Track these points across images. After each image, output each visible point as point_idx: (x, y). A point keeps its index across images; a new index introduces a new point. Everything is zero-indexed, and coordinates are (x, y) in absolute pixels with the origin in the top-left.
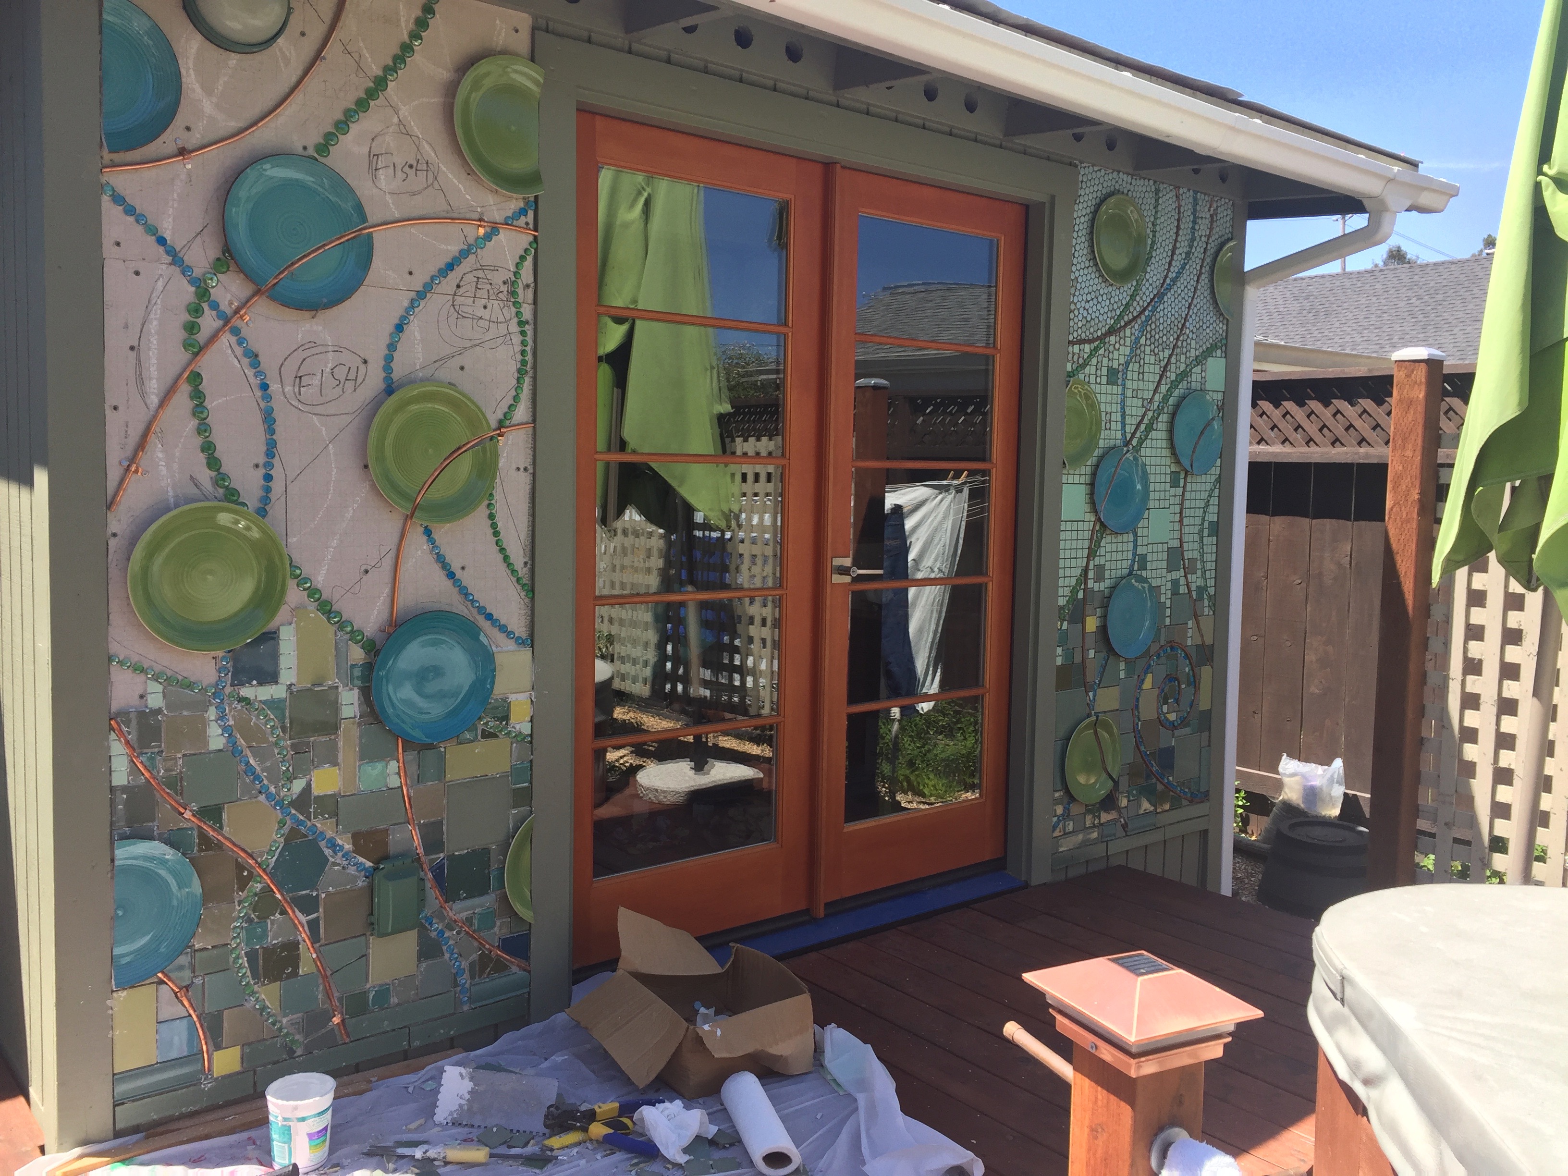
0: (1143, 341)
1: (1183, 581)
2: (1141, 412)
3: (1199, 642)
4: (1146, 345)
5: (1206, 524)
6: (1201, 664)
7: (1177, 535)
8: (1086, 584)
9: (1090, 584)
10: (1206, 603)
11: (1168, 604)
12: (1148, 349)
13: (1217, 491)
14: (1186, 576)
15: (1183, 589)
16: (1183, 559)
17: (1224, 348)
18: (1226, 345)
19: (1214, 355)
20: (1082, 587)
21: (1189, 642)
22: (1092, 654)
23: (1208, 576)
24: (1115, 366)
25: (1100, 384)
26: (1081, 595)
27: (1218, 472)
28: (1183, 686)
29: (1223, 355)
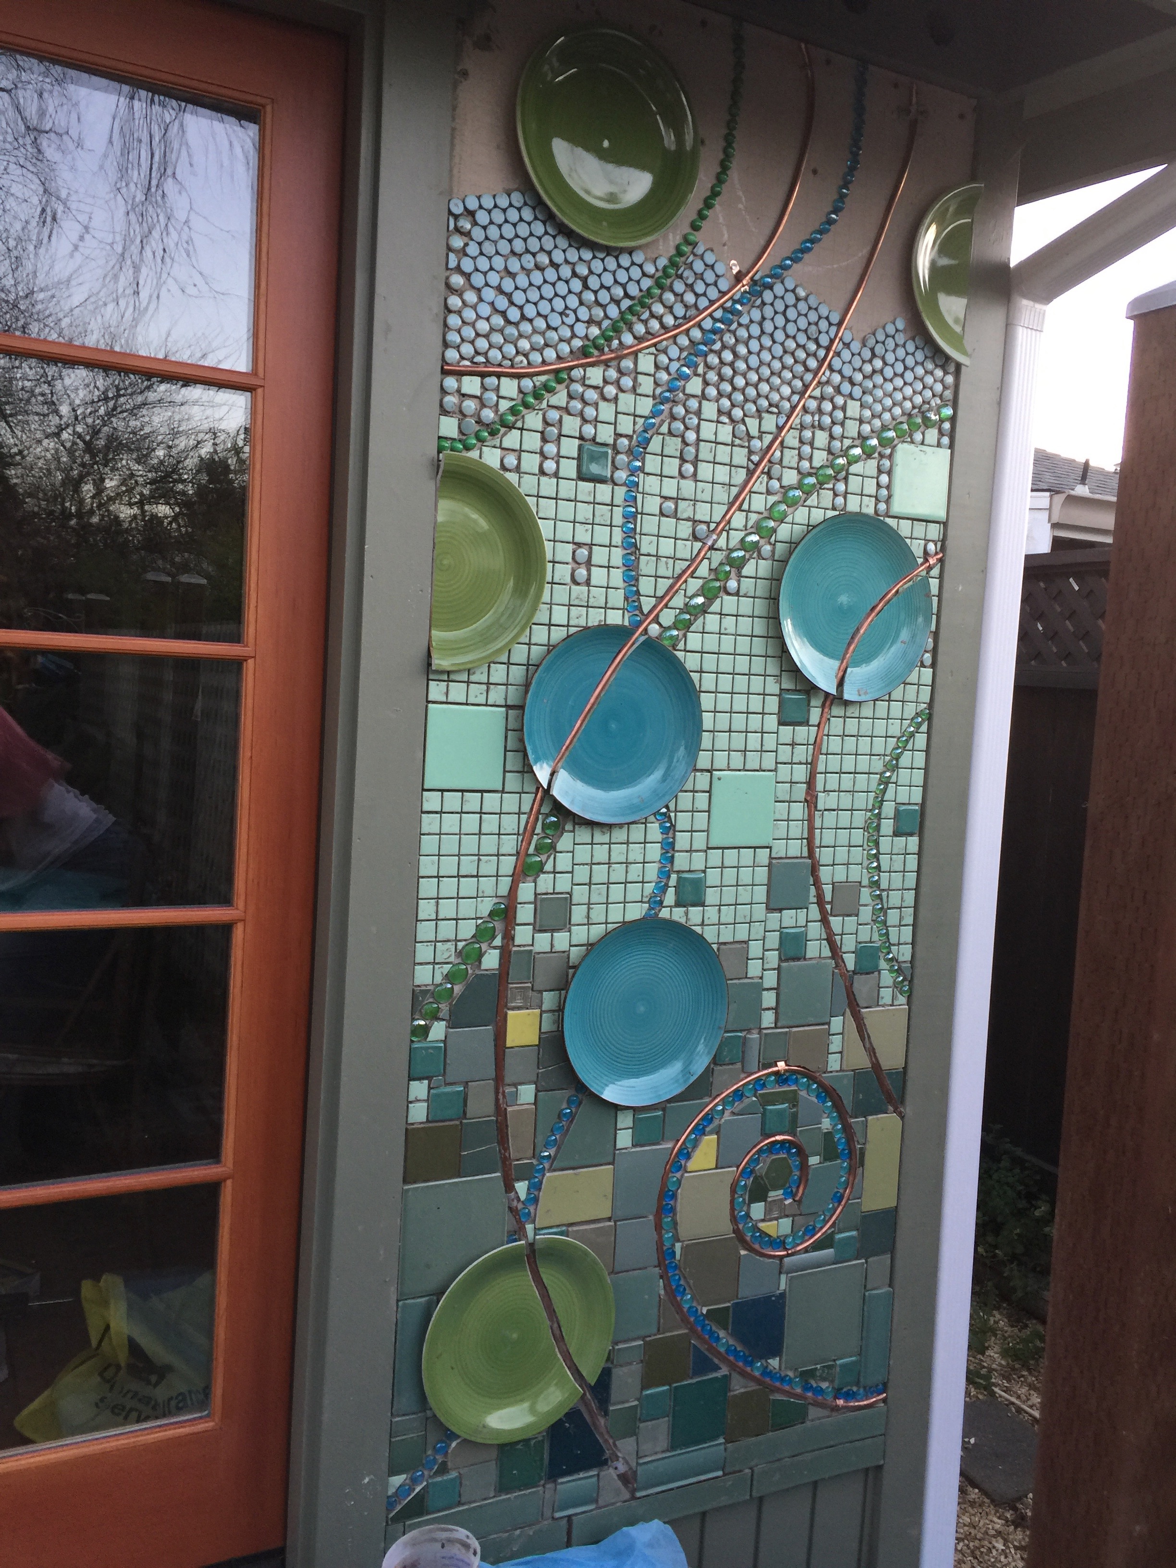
0: (694, 386)
1: (815, 930)
2: (685, 550)
3: (863, 1061)
4: (704, 396)
5: (889, 809)
6: (867, 1109)
7: (798, 829)
8: (509, 937)
9: (522, 935)
10: (887, 978)
11: (771, 979)
12: (709, 410)
13: (921, 740)
14: (824, 921)
15: (816, 949)
16: (817, 884)
17: (947, 426)
18: (953, 419)
19: (918, 437)
20: (498, 941)
21: (834, 1063)
22: (527, 1093)
23: (893, 917)
24: (605, 434)
25: (556, 475)
26: (491, 960)
27: (925, 694)
28: (814, 1160)
29: (946, 440)
